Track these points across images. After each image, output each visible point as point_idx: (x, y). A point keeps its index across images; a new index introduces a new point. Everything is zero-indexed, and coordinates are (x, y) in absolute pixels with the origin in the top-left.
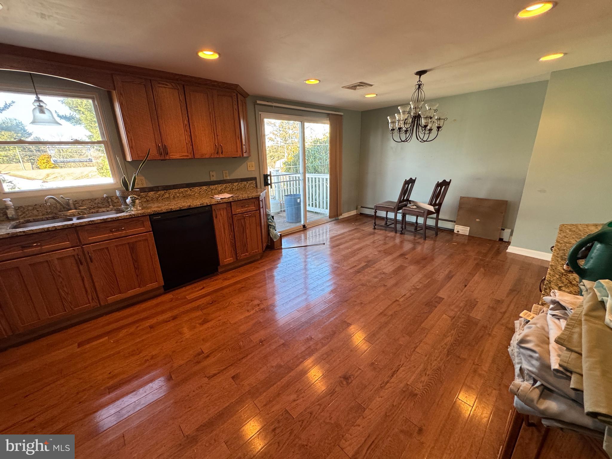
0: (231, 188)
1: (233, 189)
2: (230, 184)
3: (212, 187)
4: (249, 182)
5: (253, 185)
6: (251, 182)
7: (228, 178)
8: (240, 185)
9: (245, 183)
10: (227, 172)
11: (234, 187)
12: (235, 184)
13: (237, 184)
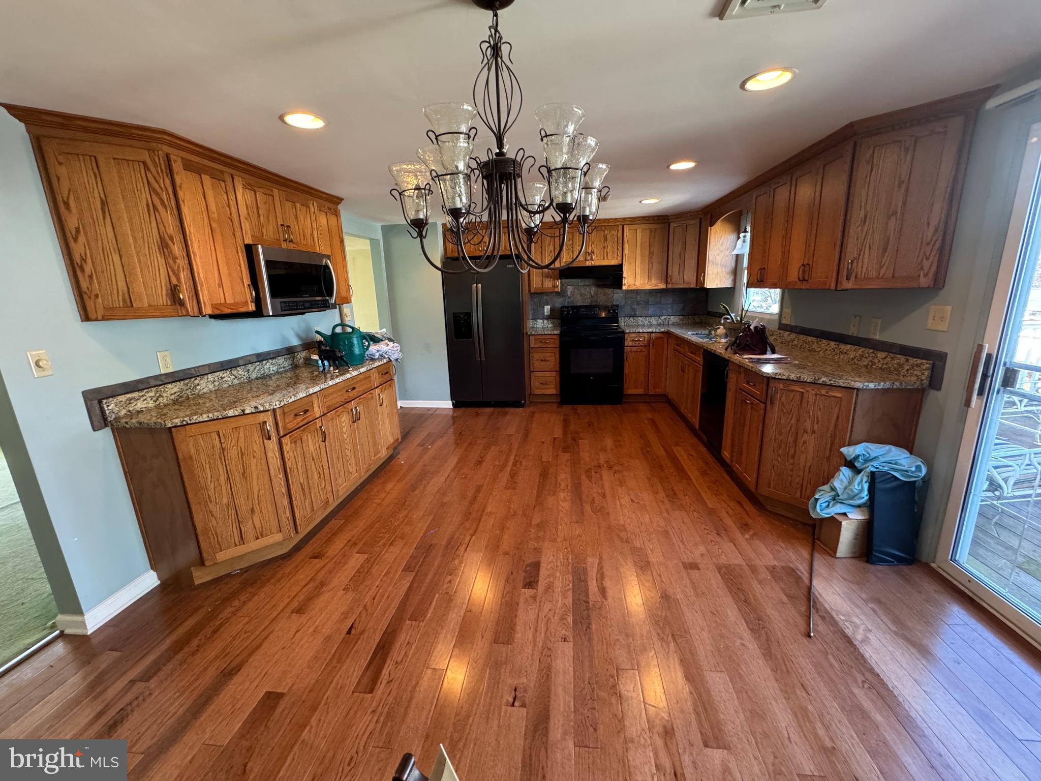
0: (871, 361)
1: (874, 364)
2: (872, 351)
3: (843, 347)
4: (913, 361)
5: (919, 373)
6: (919, 361)
7: (877, 337)
8: (888, 359)
9: (902, 359)
10: (879, 321)
11: (876, 361)
12: (881, 355)
13: (883, 355)
